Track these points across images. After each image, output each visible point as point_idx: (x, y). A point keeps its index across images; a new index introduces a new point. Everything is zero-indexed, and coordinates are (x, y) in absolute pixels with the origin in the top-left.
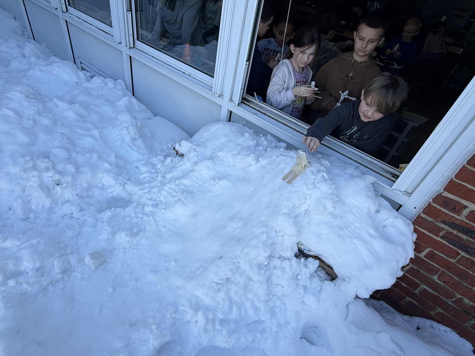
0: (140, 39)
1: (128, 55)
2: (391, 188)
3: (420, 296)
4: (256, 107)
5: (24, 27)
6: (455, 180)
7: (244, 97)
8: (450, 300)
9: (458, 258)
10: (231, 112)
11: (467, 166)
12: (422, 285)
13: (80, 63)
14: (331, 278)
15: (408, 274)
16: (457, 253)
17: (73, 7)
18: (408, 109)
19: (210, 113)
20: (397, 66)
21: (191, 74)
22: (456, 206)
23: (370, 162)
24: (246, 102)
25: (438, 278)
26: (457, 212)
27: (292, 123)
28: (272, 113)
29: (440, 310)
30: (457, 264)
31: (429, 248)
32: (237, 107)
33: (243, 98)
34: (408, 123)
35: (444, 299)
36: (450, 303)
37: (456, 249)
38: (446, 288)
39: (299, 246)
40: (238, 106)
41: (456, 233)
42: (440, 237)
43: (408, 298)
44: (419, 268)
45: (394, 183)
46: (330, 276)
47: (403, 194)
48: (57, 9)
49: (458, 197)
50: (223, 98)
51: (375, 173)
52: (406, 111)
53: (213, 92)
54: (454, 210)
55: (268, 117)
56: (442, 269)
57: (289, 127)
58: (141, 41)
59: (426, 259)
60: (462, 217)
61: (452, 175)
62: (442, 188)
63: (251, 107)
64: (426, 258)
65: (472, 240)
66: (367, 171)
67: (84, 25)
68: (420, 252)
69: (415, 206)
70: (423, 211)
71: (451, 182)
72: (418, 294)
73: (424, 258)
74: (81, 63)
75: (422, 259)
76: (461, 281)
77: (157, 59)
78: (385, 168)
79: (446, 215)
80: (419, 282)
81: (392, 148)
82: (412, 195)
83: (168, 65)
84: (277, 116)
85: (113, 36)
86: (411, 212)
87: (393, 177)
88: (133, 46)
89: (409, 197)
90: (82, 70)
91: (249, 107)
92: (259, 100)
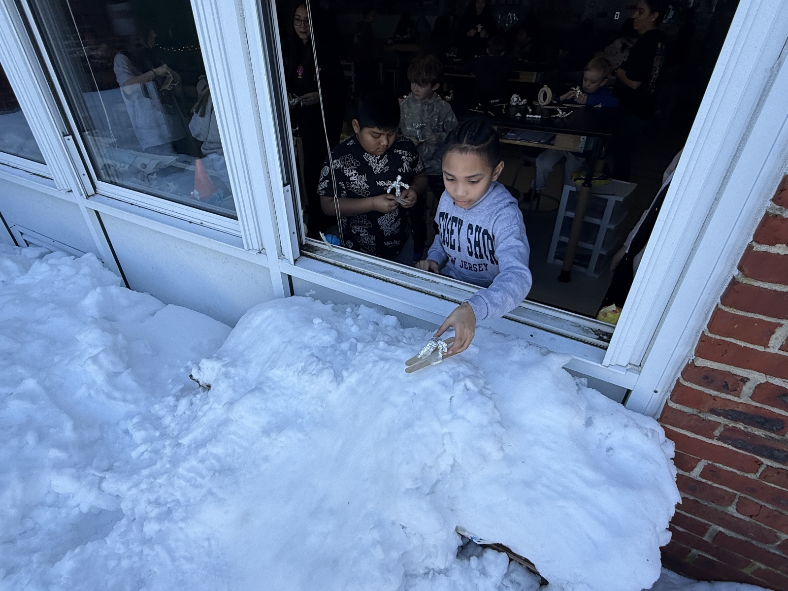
0: (104, 177)
1: (92, 210)
2: (601, 364)
3: (715, 545)
4: (327, 259)
6: (710, 335)
7: (304, 243)
8: (772, 546)
9: (761, 470)
10: (290, 277)
11: (723, 307)
12: (713, 526)
13: (21, 235)
15: (684, 511)
16: (756, 461)
18: (601, 174)
19: (256, 282)
20: (562, 112)
21: (203, 222)
22: (726, 381)
23: (552, 319)
24: (309, 253)
25: (736, 510)
26: (731, 391)
27: (399, 274)
28: (361, 262)
29: (758, 564)
30: (764, 482)
31: (703, 460)
32: (294, 266)
33: (302, 247)
34: (607, 199)
35: (760, 545)
36: (772, 551)
37: (752, 455)
38: (757, 525)
39: (461, 533)
40: (294, 265)
41: (742, 428)
42: (716, 439)
43: (694, 551)
44: (696, 497)
45: (604, 351)
46: (537, 576)
47: (627, 370)
49: (726, 364)
50: (265, 254)
51: (567, 339)
52: (598, 179)
53: (246, 248)
54: (725, 388)
55: (353, 273)
56: (738, 493)
57: (394, 283)
58: (108, 179)
59: (704, 481)
60: (745, 397)
61: (702, 325)
62: (691, 350)
63: (320, 260)
64: (703, 478)
65: (776, 436)
66: (552, 339)
68: (690, 469)
69: (654, 389)
70: (672, 396)
71: (704, 339)
72: (710, 541)
73: (699, 479)
74: (22, 234)
76: (779, 510)
77: (140, 207)
78: (582, 324)
79: (714, 399)
80: (707, 522)
81: (594, 244)
82: (642, 368)
83: (161, 213)
84: (369, 266)
85: (52, 179)
86: (650, 401)
87: (600, 339)
88: (93, 192)
89: (640, 375)
90: (28, 245)
91: (315, 261)
92: (332, 243)
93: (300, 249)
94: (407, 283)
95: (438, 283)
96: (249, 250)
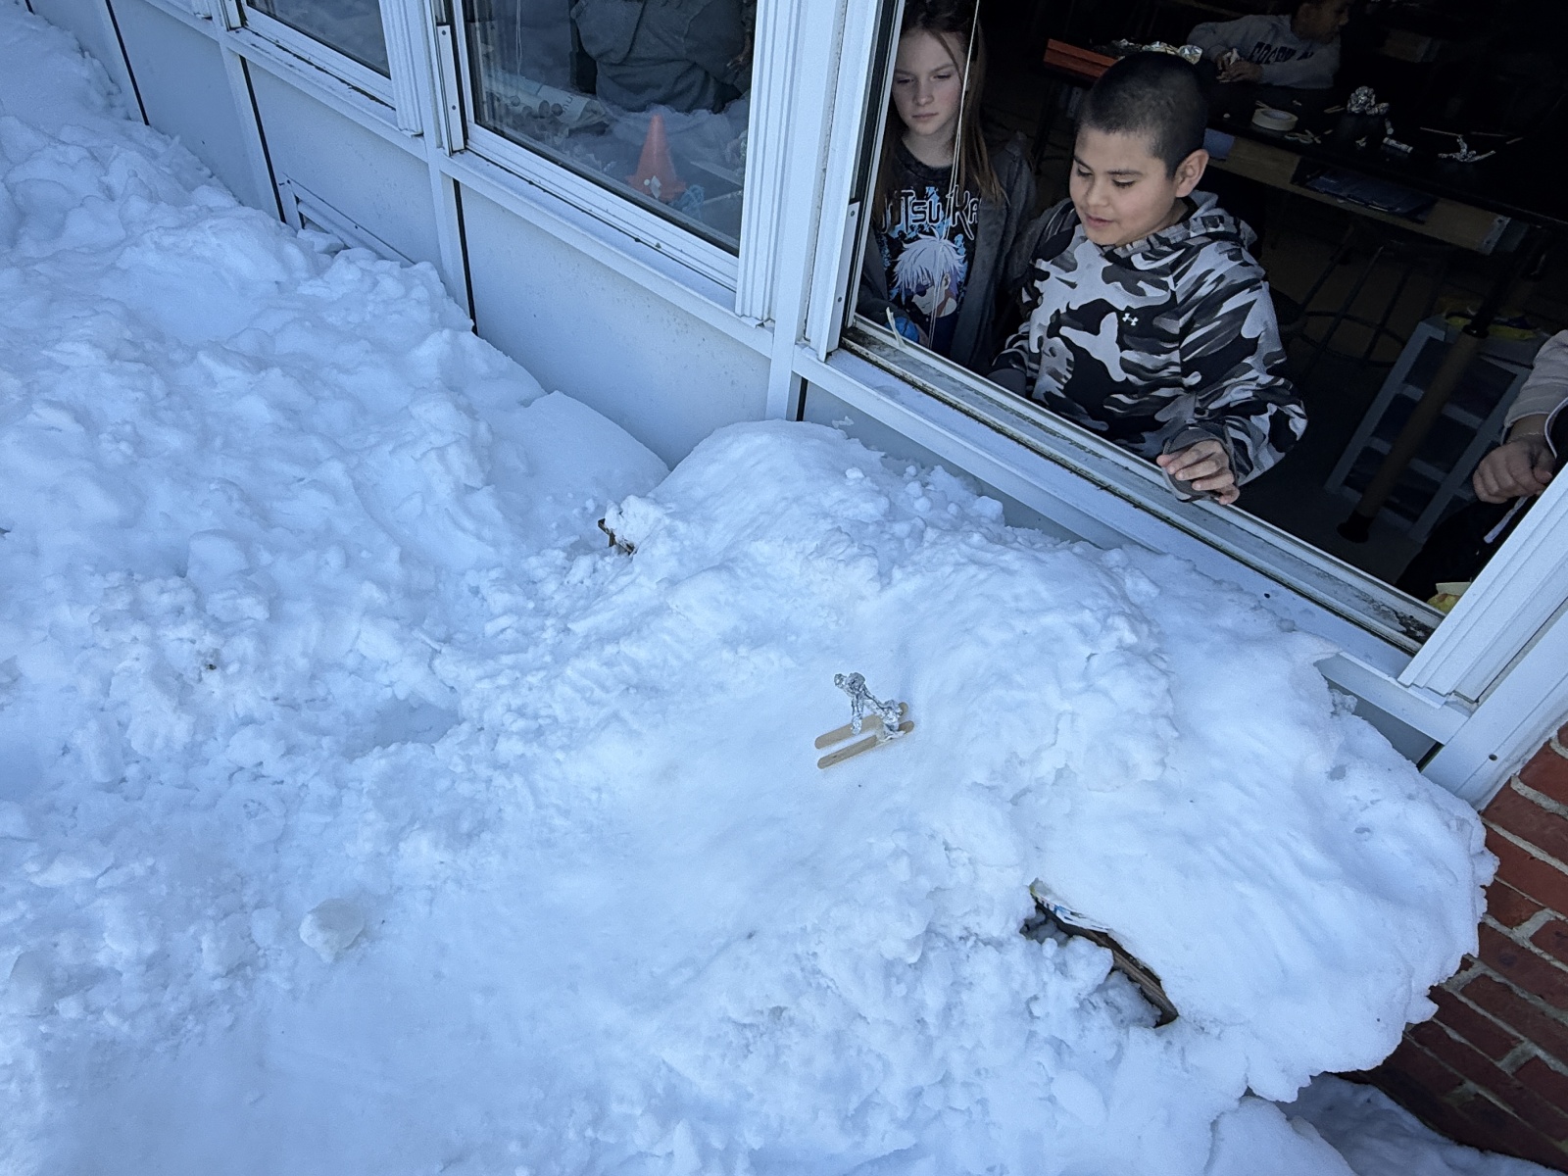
0: (487, 119)
1: (450, 177)
2: (1396, 678)
3: (1517, 1083)
4: (892, 364)
5: (110, 79)
7: (849, 325)
10: (805, 382)
12: (1526, 1043)
13: (295, 202)
14: (1159, 1013)
15: (1470, 999)
17: (264, 8)
18: (1518, 315)
20: (1468, 150)
21: (661, 244)
23: (1318, 575)
24: (856, 347)
27: (1026, 423)
28: (953, 383)
31: (1548, 910)
32: (824, 365)
33: (846, 331)
34: (1514, 376)
39: (1040, 897)
40: (825, 362)
43: (1470, 1086)
44: (1510, 980)
45: (1409, 657)
46: (1155, 1007)
47: (1446, 703)
48: (210, 18)
50: (772, 330)
51: (1337, 618)
52: (1507, 324)
53: (738, 310)
55: (935, 400)
57: (1011, 437)
58: (491, 123)
59: (1537, 950)
63: (875, 364)
64: (1536, 945)
66: (1306, 611)
67: (297, 72)
68: (1514, 922)
69: (1492, 751)
70: (1523, 771)
72: (1508, 1072)
73: (1528, 944)
74: (298, 200)
75: (1523, 948)
77: (545, 191)
78: (1378, 598)
80: (1514, 1033)
81: (1448, 471)
82: (1478, 706)
83: (583, 211)
84: (968, 395)
85: (394, 109)
86: (1474, 774)
87: (1409, 634)
88: (463, 147)
89: (1470, 717)
90: (303, 227)
91: (866, 363)
92: (903, 335)
93: (841, 335)
94: (1039, 443)
95: (1101, 457)
96: (744, 315)
